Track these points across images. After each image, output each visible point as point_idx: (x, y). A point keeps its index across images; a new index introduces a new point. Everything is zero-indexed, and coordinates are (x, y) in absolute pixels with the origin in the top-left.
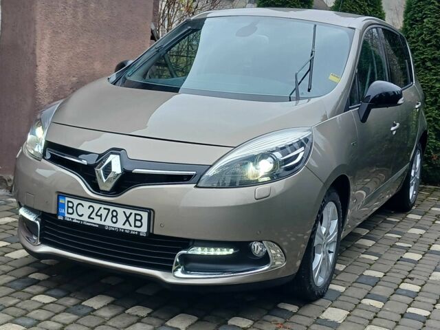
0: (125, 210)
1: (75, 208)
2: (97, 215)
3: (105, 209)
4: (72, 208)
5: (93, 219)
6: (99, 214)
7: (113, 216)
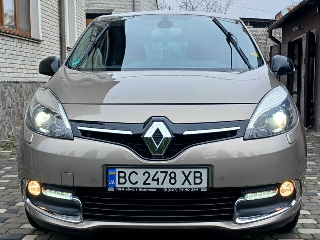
0: (184, 170)
1: (127, 178)
2: (153, 180)
3: (162, 172)
4: (124, 178)
5: (150, 184)
6: (156, 178)
7: (171, 178)
